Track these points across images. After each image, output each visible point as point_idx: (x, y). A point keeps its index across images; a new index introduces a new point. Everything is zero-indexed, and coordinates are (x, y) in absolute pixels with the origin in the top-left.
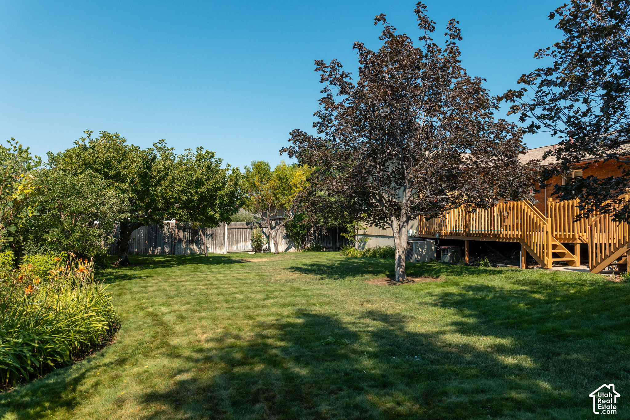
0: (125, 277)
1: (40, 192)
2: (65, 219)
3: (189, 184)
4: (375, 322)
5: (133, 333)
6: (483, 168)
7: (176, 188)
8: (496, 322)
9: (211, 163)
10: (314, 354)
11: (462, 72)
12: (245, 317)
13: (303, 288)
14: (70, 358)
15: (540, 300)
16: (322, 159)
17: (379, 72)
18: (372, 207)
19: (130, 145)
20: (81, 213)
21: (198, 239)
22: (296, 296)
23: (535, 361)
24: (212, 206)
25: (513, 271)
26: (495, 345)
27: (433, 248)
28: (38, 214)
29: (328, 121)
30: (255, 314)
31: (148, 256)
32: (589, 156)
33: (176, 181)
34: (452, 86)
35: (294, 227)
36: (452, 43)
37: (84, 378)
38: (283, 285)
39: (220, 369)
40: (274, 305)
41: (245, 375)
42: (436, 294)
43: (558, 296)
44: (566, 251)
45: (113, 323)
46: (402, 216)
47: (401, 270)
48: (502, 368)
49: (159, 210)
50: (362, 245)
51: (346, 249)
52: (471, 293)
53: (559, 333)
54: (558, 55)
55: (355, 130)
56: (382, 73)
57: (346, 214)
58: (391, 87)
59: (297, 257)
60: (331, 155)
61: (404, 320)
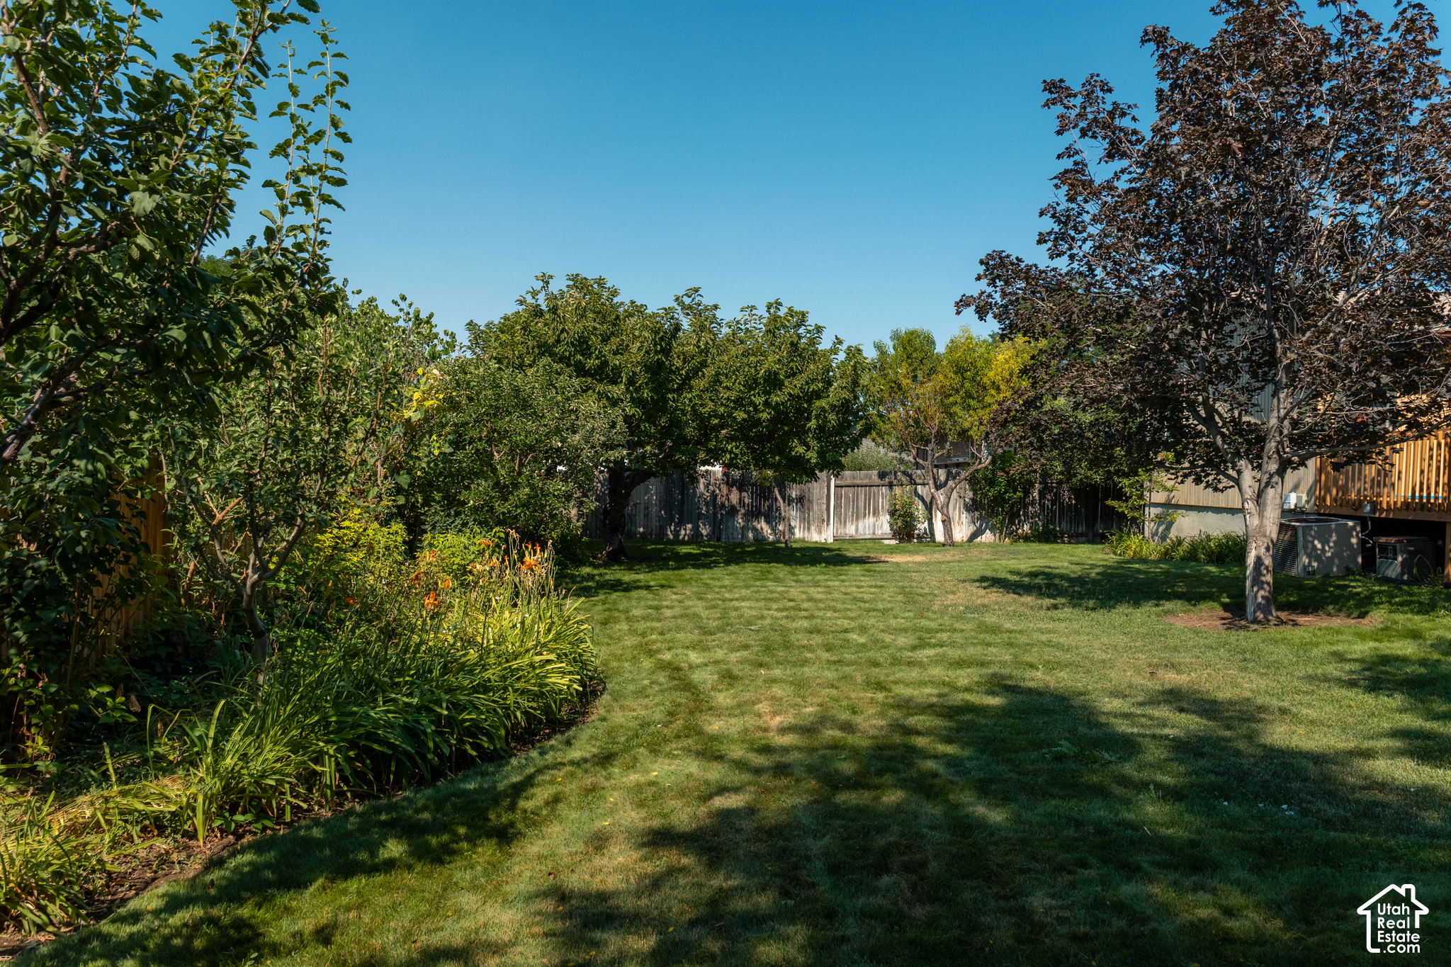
0: (616, 586)
1: (453, 405)
2: (501, 462)
3: (752, 384)
4: (1183, 715)
5: (629, 703)
7: (724, 394)
9: (800, 337)
10: (1024, 779)
11: (1442, 79)
12: (868, 684)
13: (1008, 625)
14: (508, 744)
16: (1058, 320)
17: (1210, 95)
18: (1185, 435)
19: (627, 302)
20: (531, 448)
21: (770, 508)
22: (988, 645)
24: (801, 434)
27: (1354, 541)
28: (451, 450)
29: (1075, 228)
30: (892, 678)
31: (665, 543)
33: (723, 378)
34: (1416, 119)
35: (992, 482)
37: (532, 786)
38: (959, 617)
39: (807, 791)
40: (936, 661)
41: (861, 810)
42: (1354, 656)
45: (591, 679)
46: (1265, 459)
47: (1262, 593)
49: (687, 442)
50: (1161, 529)
51: (1120, 539)
55: (1143, 245)
56: (1219, 98)
57: (1119, 452)
58: (1243, 132)
59: (996, 553)
60: (1081, 310)
61: (1262, 716)
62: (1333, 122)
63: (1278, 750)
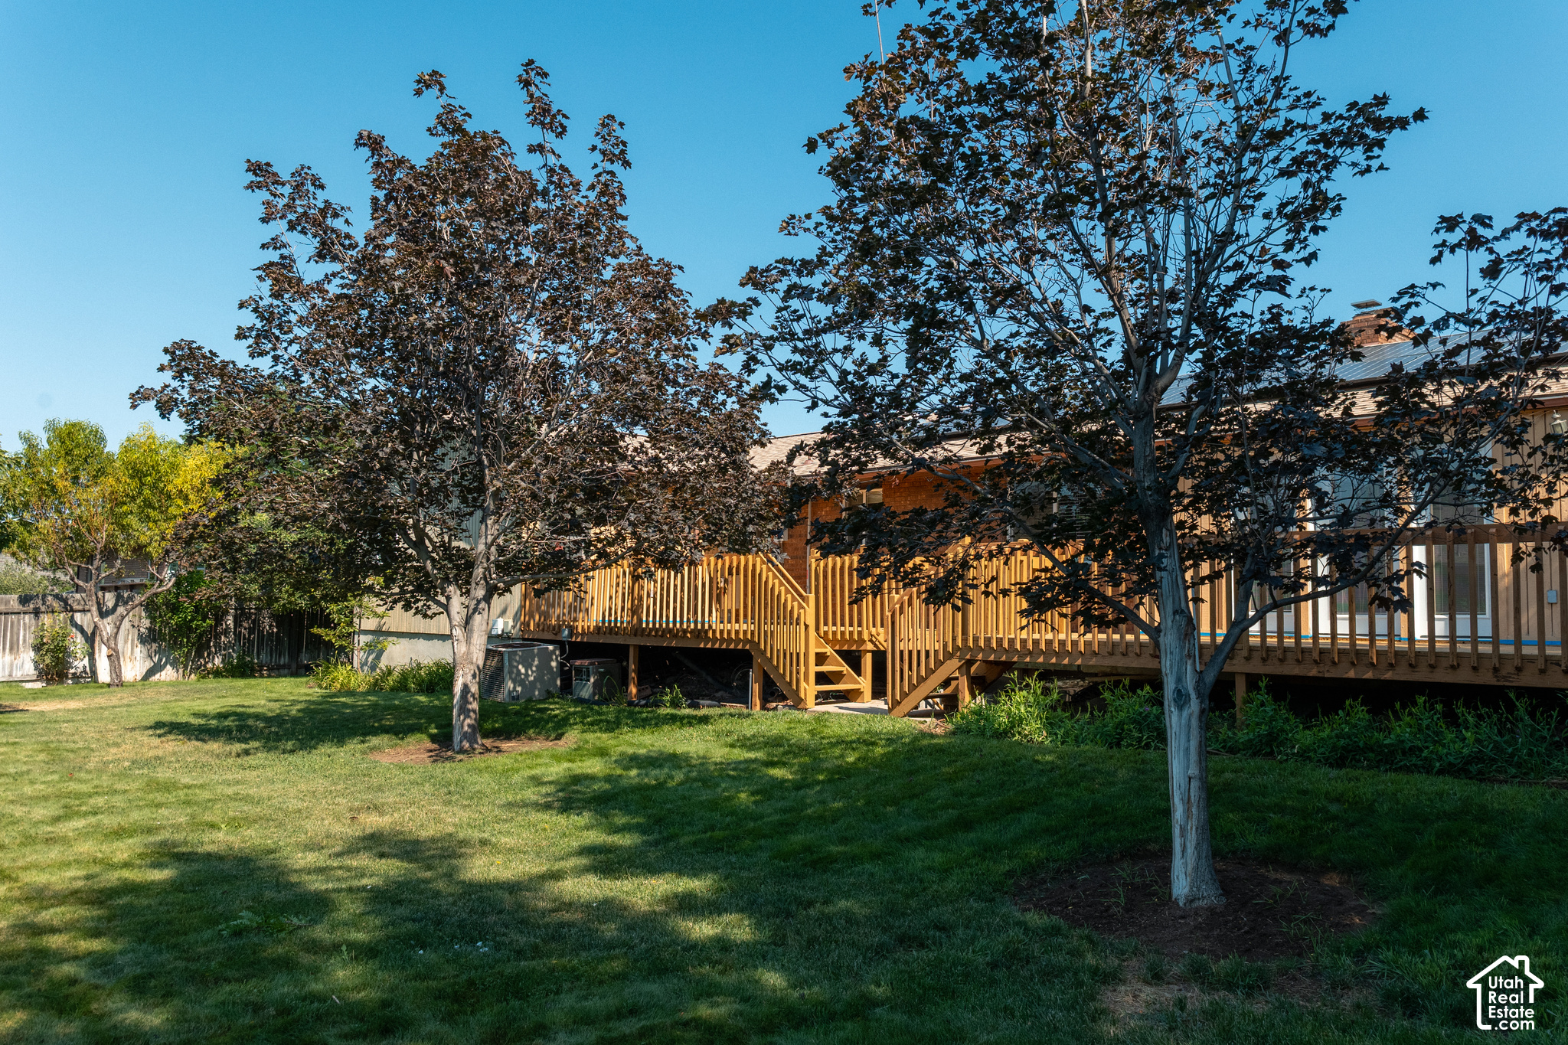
4: (383, 861)
6: (673, 475)
8: (684, 840)
10: (192, 966)
11: (628, 243)
13: (186, 780)
15: (784, 781)
16: (257, 427)
17: (425, 215)
18: (395, 559)
22: (159, 806)
23: (759, 925)
25: (732, 715)
26: (676, 895)
27: (554, 664)
29: (280, 327)
30: (20, 863)
32: (881, 462)
34: (608, 274)
35: (175, 608)
36: (608, 173)
38: (123, 775)
40: (85, 834)
42: (550, 779)
43: (821, 771)
44: (845, 668)
46: (473, 585)
47: (468, 721)
48: (684, 949)
50: (370, 659)
51: (327, 671)
52: (634, 772)
53: (815, 856)
54: (827, 232)
55: (354, 356)
56: (432, 218)
57: (325, 575)
58: (456, 257)
59: (177, 693)
60: (284, 418)
61: (463, 850)
62: (538, 263)
63: (476, 885)
